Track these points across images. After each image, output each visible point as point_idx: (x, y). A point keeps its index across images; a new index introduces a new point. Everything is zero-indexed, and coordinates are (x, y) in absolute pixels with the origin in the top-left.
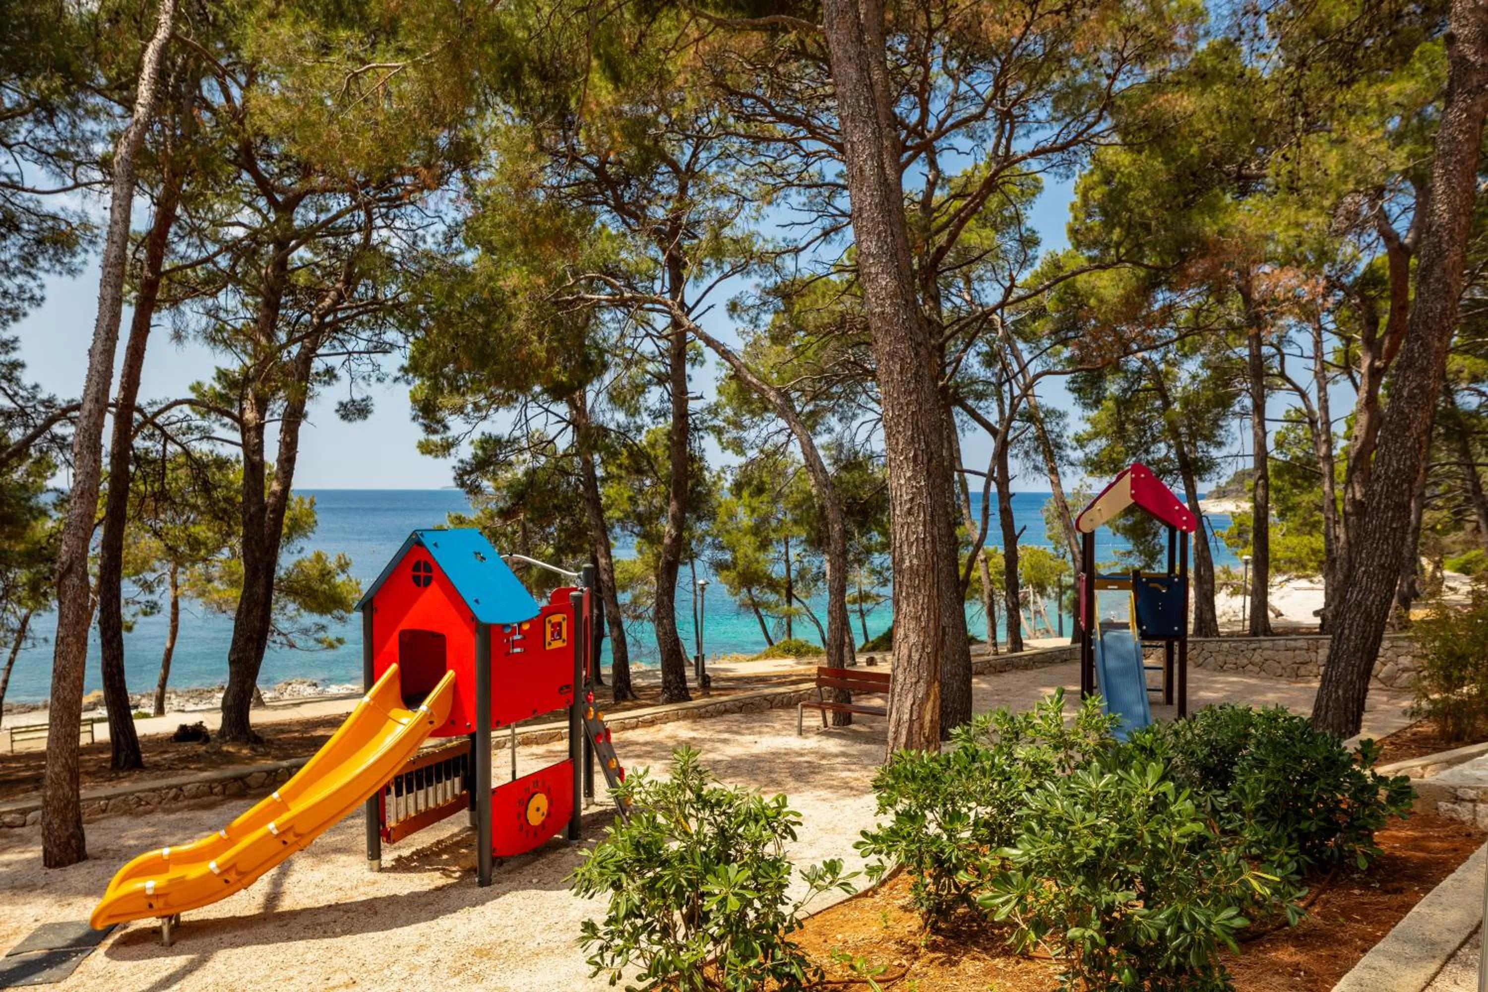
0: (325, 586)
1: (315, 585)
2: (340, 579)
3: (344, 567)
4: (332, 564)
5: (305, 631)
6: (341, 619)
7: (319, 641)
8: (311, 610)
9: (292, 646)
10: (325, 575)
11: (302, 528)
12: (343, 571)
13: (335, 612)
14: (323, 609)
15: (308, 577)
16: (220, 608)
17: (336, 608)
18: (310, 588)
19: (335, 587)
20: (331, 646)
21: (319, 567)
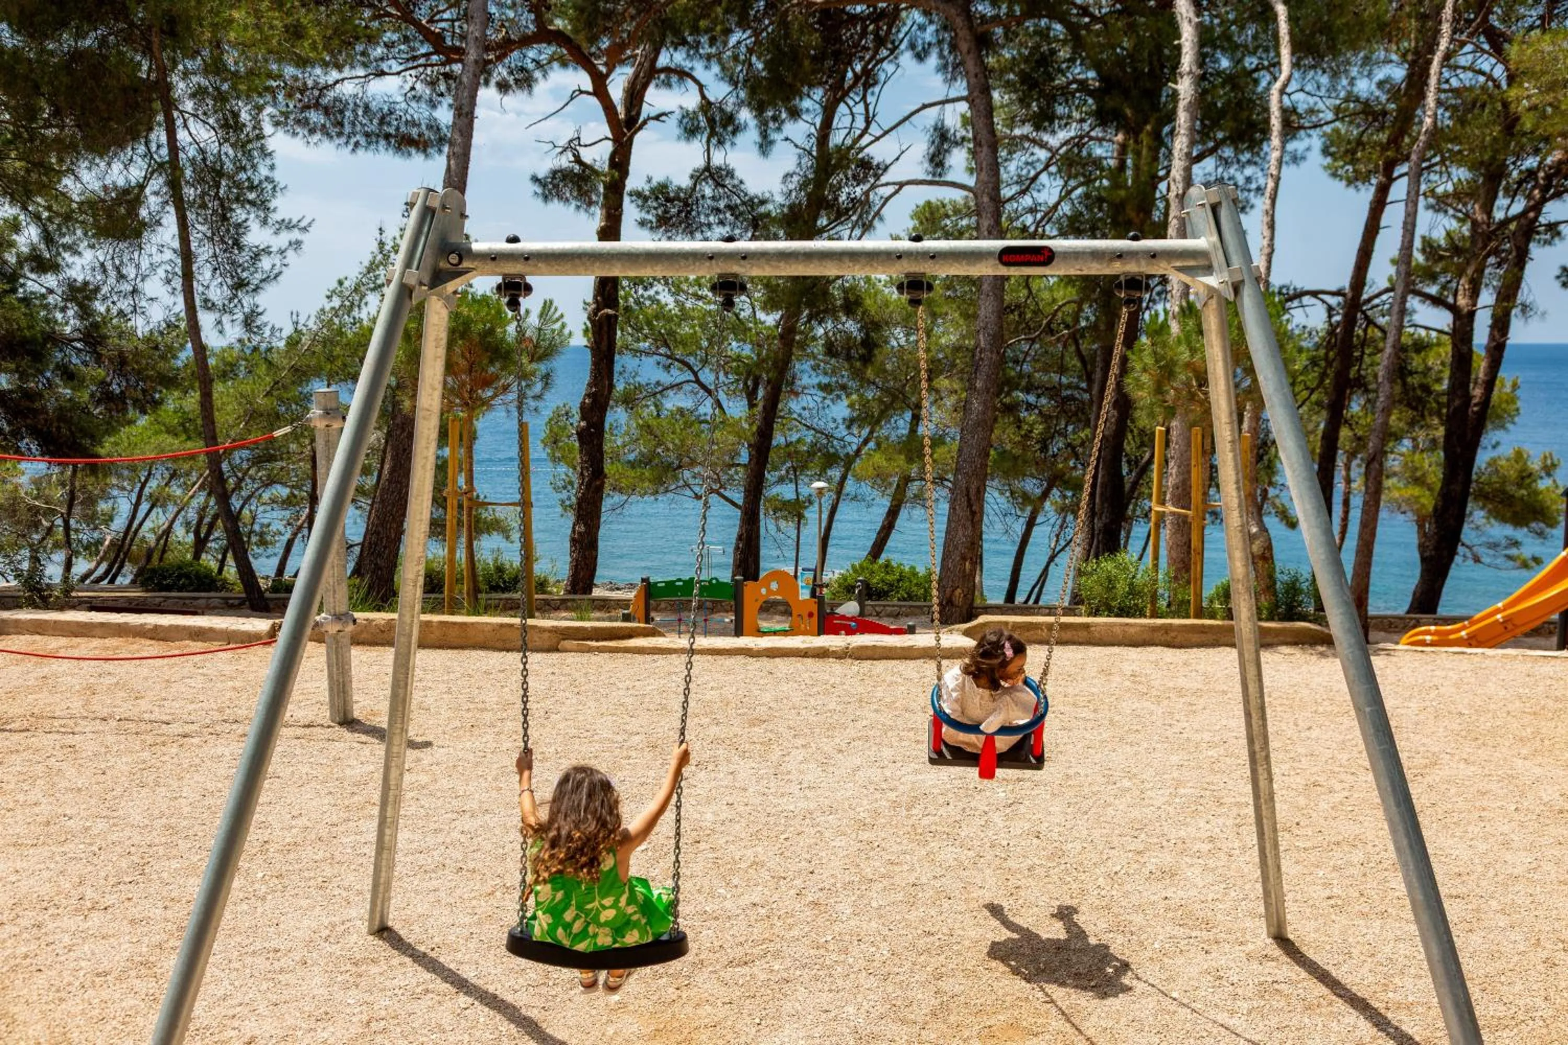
0: (1524, 492)
1: (1511, 489)
2: (1543, 484)
3: (1549, 469)
4: (1535, 465)
5: (1494, 546)
6: (1541, 534)
7: (1510, 558)
8: (1503, 520)
9: (1477, 560)
10: (1525, 478)
11: (1499, 417)
12: (1549, 475)
13: (1533, 525)
14: (1518, 520)
15: (1504, 480)
16: (1399, 507)
17: (1535, 519)
18: (1504, 492)
19: (1536, 493)
20: (1525, 565)
21: (1518, 467)
